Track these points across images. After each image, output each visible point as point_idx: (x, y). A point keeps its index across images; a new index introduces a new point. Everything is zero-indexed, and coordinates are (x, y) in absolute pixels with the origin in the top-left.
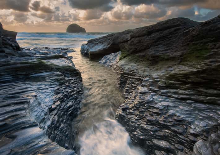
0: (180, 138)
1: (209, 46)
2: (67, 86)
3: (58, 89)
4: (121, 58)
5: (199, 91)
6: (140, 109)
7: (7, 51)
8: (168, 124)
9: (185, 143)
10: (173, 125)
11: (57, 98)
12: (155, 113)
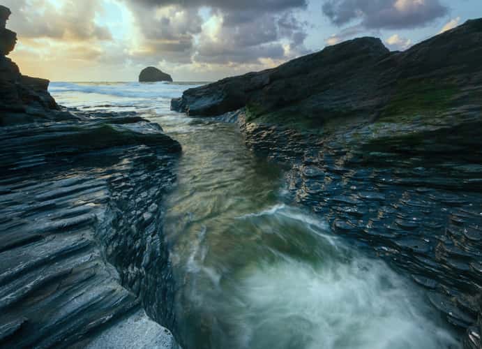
0: (423, 263)
1: (455, 81)
2: (164, 172)
3: (149, 178)
4: (250, 117)
5: (443, 169)
6: (315, 207)
7: (31, 110)
8: (387, 235)
9: (438, 273)
10: (399, 238)
11: (149, 196)
12: (349, 213)
